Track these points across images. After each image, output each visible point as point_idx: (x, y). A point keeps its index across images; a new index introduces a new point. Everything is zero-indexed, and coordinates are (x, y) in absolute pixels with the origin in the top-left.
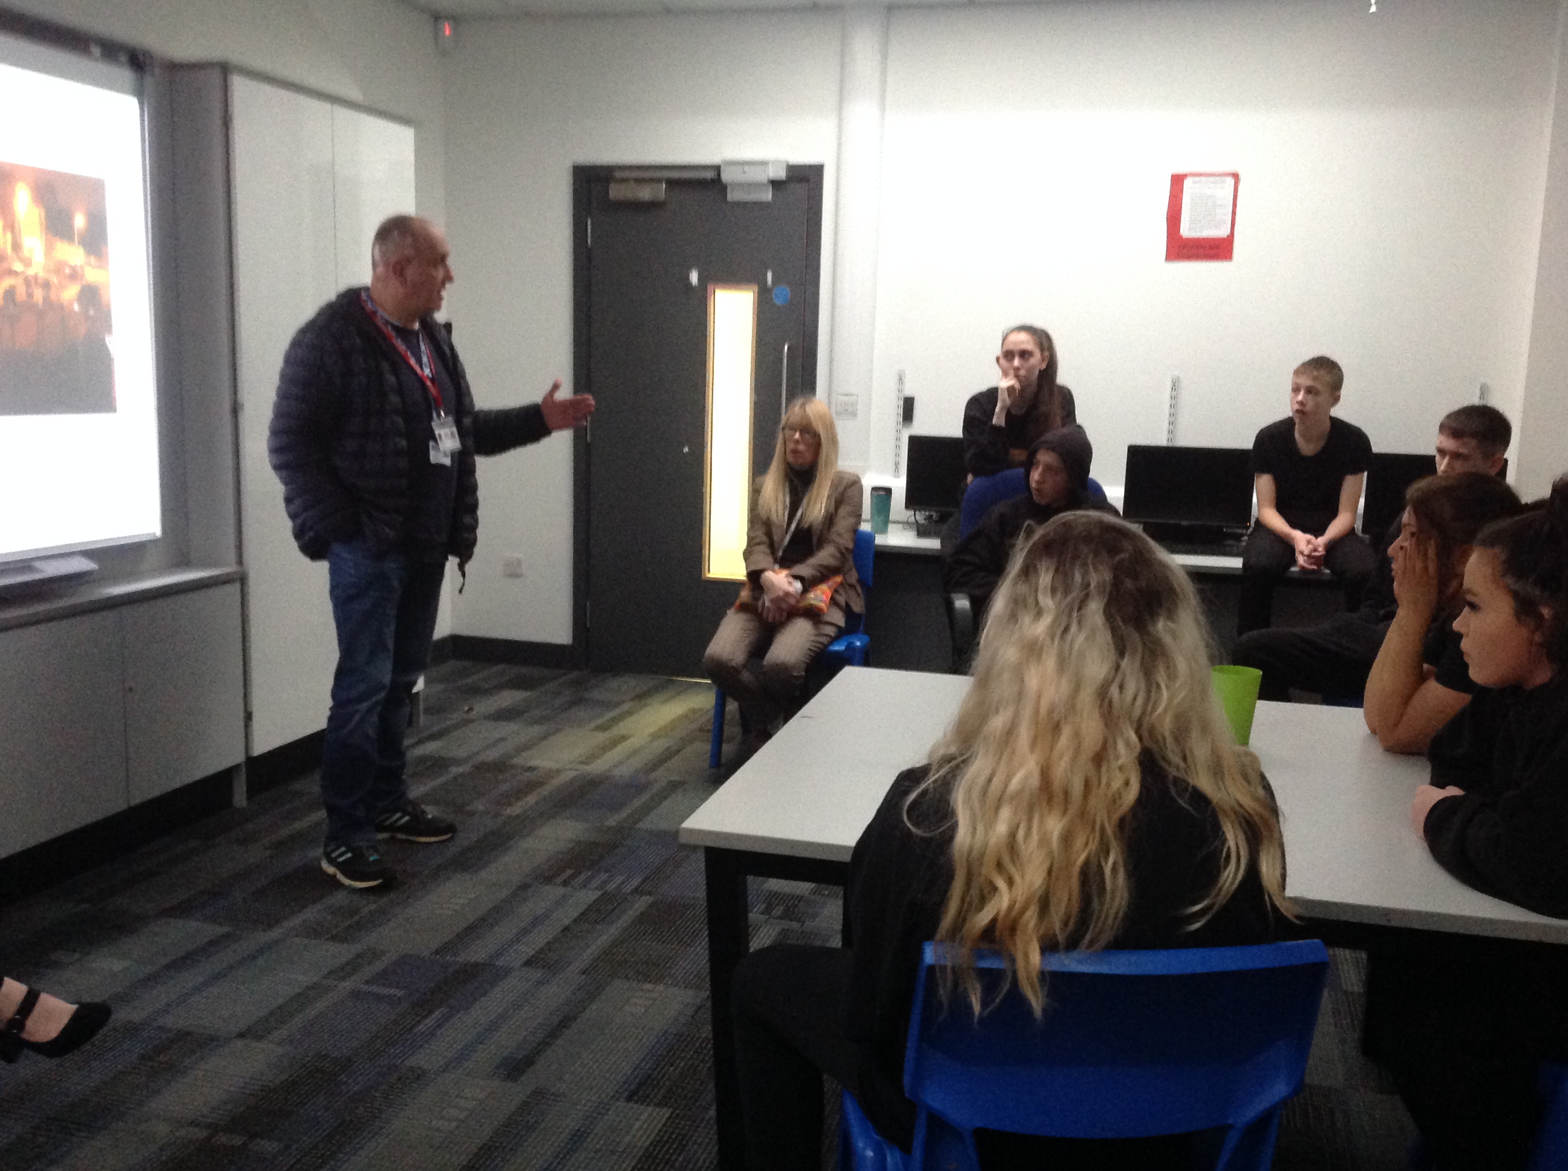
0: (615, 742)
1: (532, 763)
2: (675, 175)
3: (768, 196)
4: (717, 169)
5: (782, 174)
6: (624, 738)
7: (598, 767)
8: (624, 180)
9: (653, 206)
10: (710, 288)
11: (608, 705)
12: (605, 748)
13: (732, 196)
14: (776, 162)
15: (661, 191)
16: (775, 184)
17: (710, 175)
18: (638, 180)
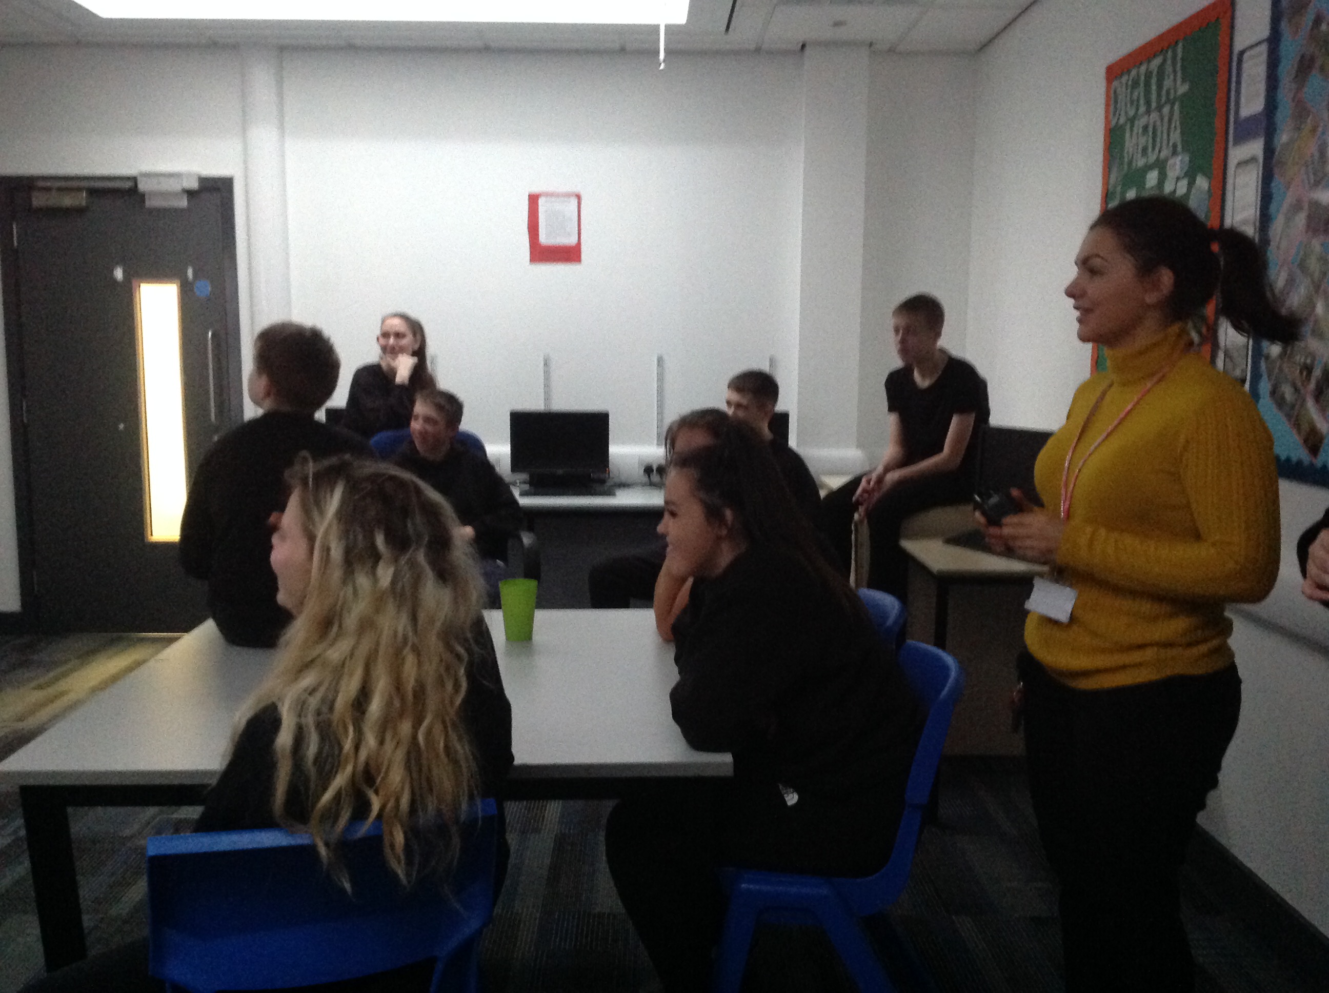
0: (52, 699)
2: (93, 184)
3: (184, 203)
4: (134, 179)
5: (194, 185)
6: (63, 694)
7: (31, 723)
8: (48, 189)
9: (80, 211)
10: (134, 283)
11: (53, 665)
12: (41, 705)
13: (148, 204)
14: (189, 175)
15: (82, 199)
16: (190, 193)
17: (128, 185)
18: (60, 189)
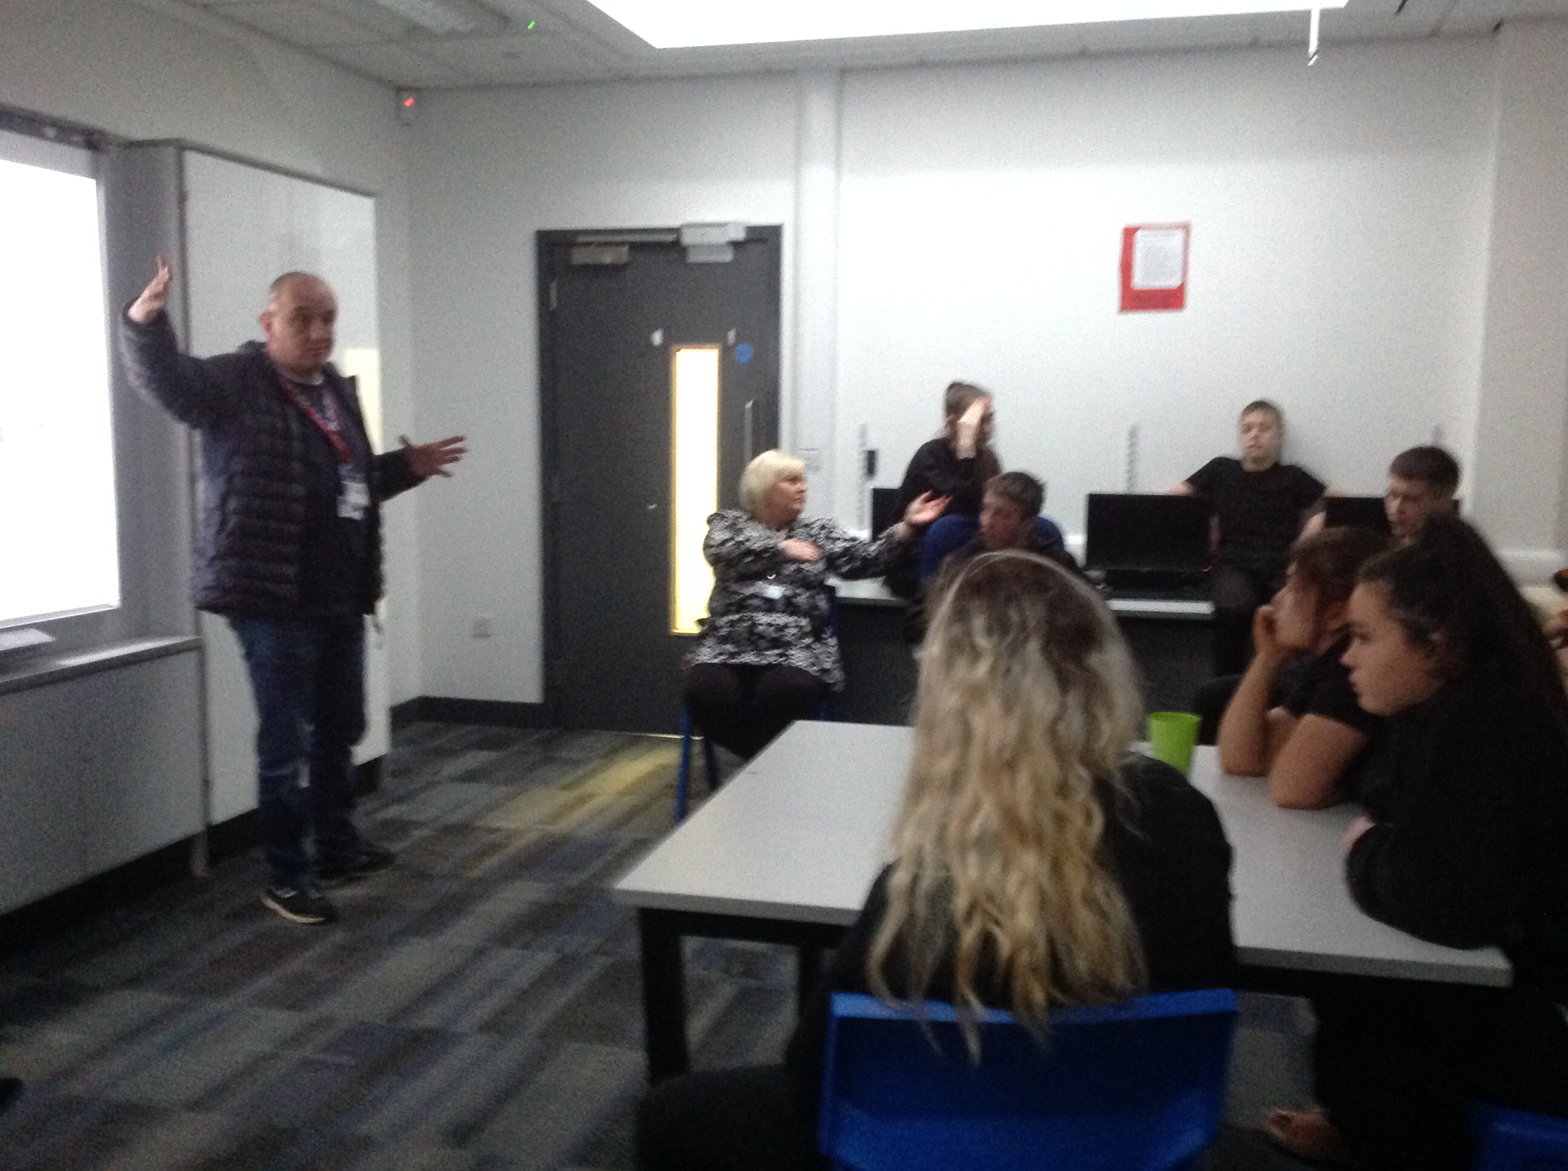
0: (582, 800)
1: (497, 824)
2: (637, 238)
3: (728, 257)
4: (676, 231)
5: (740, 235)
6: (590, 796)
7: (563, 826)
8: (588, 244)
9: (615, 269)
10: (673, 348)
11: (575, 763)
12: (571, 807)
13: (693, 258)
14: (736, 224)
15: (622, 255)
16: (736, 245)
17: (670, 238)
18: (600, 245)
